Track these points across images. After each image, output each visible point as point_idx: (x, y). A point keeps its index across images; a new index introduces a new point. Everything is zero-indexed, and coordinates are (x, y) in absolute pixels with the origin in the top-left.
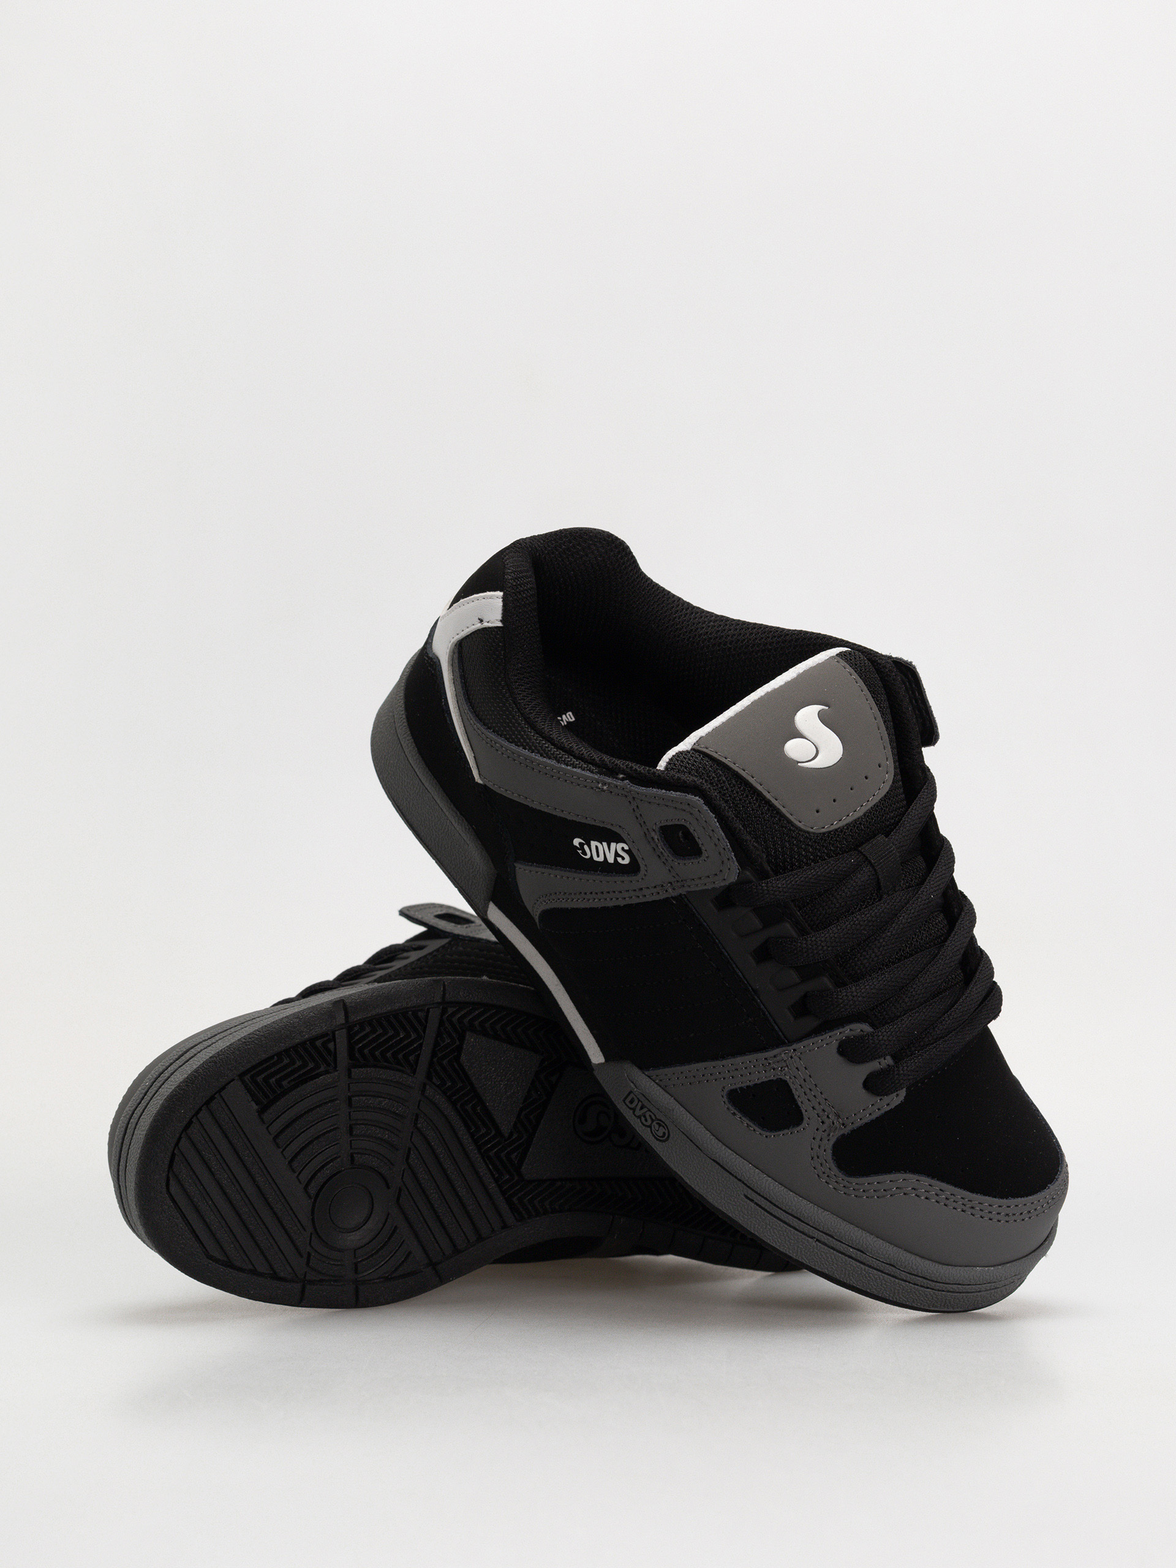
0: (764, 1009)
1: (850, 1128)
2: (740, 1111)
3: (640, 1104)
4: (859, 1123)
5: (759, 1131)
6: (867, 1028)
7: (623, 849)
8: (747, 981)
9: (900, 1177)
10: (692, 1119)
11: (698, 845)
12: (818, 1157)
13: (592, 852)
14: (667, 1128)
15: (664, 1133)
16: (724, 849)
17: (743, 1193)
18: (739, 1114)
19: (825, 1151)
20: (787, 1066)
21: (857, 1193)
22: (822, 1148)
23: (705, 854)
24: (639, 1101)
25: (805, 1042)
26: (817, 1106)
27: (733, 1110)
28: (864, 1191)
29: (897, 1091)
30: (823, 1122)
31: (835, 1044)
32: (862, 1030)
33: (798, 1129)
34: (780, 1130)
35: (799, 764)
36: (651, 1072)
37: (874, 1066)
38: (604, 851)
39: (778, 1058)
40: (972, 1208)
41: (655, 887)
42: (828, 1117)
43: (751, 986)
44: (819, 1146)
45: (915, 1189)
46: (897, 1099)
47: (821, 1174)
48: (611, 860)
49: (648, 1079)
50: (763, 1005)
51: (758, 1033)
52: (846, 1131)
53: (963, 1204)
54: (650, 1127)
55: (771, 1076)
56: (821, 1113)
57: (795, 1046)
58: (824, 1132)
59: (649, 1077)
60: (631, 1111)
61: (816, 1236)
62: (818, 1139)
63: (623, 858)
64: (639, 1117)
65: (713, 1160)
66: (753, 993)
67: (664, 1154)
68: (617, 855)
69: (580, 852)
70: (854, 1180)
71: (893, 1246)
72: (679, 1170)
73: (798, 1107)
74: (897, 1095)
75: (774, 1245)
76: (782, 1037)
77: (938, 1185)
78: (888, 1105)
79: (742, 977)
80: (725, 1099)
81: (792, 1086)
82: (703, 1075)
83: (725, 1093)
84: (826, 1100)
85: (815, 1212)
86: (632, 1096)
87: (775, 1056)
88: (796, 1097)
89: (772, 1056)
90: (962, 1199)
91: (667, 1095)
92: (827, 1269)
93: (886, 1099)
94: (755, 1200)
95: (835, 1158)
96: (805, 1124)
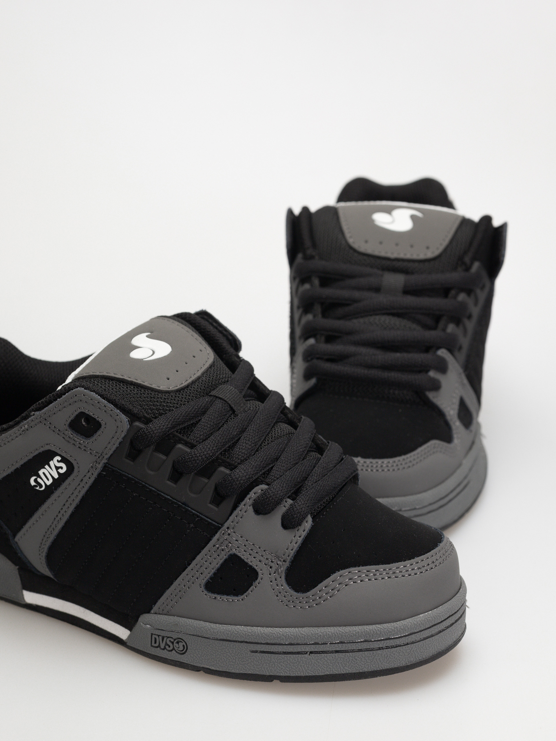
0: (196, 513)
1: (289, 559)
2: (218, 593)
3: (160, 637)
4: (292, 553)
5: (236, 598)
6: (264, 487)
7: (58, 461)
8: (175, 500)
9: (336, 576)
10: (193, 621)
11: (95, 419)
12: (280, 593)
13: (44, 480)
14: (184, 641)
15: (184, 646)
16: (112, 410)
17: (248, 650)
18: (218, 596)
19: (282, 586)
20: (230, 542)
21: (316, 602)
22: (280, 585)
23: (103, 423)
24: (159, 636)
25: (231, 518)
26: (262, 558)
27: (214, 596)
28: (320, 598)
29: (305, 519)
30: (271, 567)
31: (251, 509)
32: (262, 490)
33: (258, 581)
34: (247, 590)
35: (144, 360)
36: (155, 608)
37: (282, 510)
38: (49, 472)
39: (221, 540)
40: (394, 573)
41: (89, 471)
42: (272, 562)
43: (179, 502)
44: (277, 585)
45: (351, 579)
46: (308, 524)
47: (288, 603)
48: (56, 476)
49: (155, 615)
50: (194, 510)
51: (201, 532)
52: (287, 564)
53: (387, 574)
54: (174, 649)
55: (224, 556)
56: (267, 562)
57: (226, 525)
58: (275, 573)
59: (156, 613)
60: (159, 648)
61: (307, 650)
62: (274, 580)
63: (62, 468)
64: (165, 648)
65: (221, 640)
66: (184, 506)
67: (191, 661)
68: (57, 468)
69: (38, 488)
70: (310, 593)
71: (357, 626)
72: (204, 665)
73: (251, 567)
74: (307, 522)
75: (286, 675)
76: (216, 524)
77: (364, 569)
78: (304, 531)
79: (171, 499)
80: (206, 592)
81: (239, 554)
82: (184, 586)
83: (203, 588)
84: (265, 551)
85: (297, 631)
86: (154, 636)
87: (218, 540)
88: (246, 560)
89: (216, 540)
90: (384, 571)
91: (171, 617)
92: (328, 671)
93: (301, 528)
94: (258, 650)
95: (290, 587)
96: (260, 576)
